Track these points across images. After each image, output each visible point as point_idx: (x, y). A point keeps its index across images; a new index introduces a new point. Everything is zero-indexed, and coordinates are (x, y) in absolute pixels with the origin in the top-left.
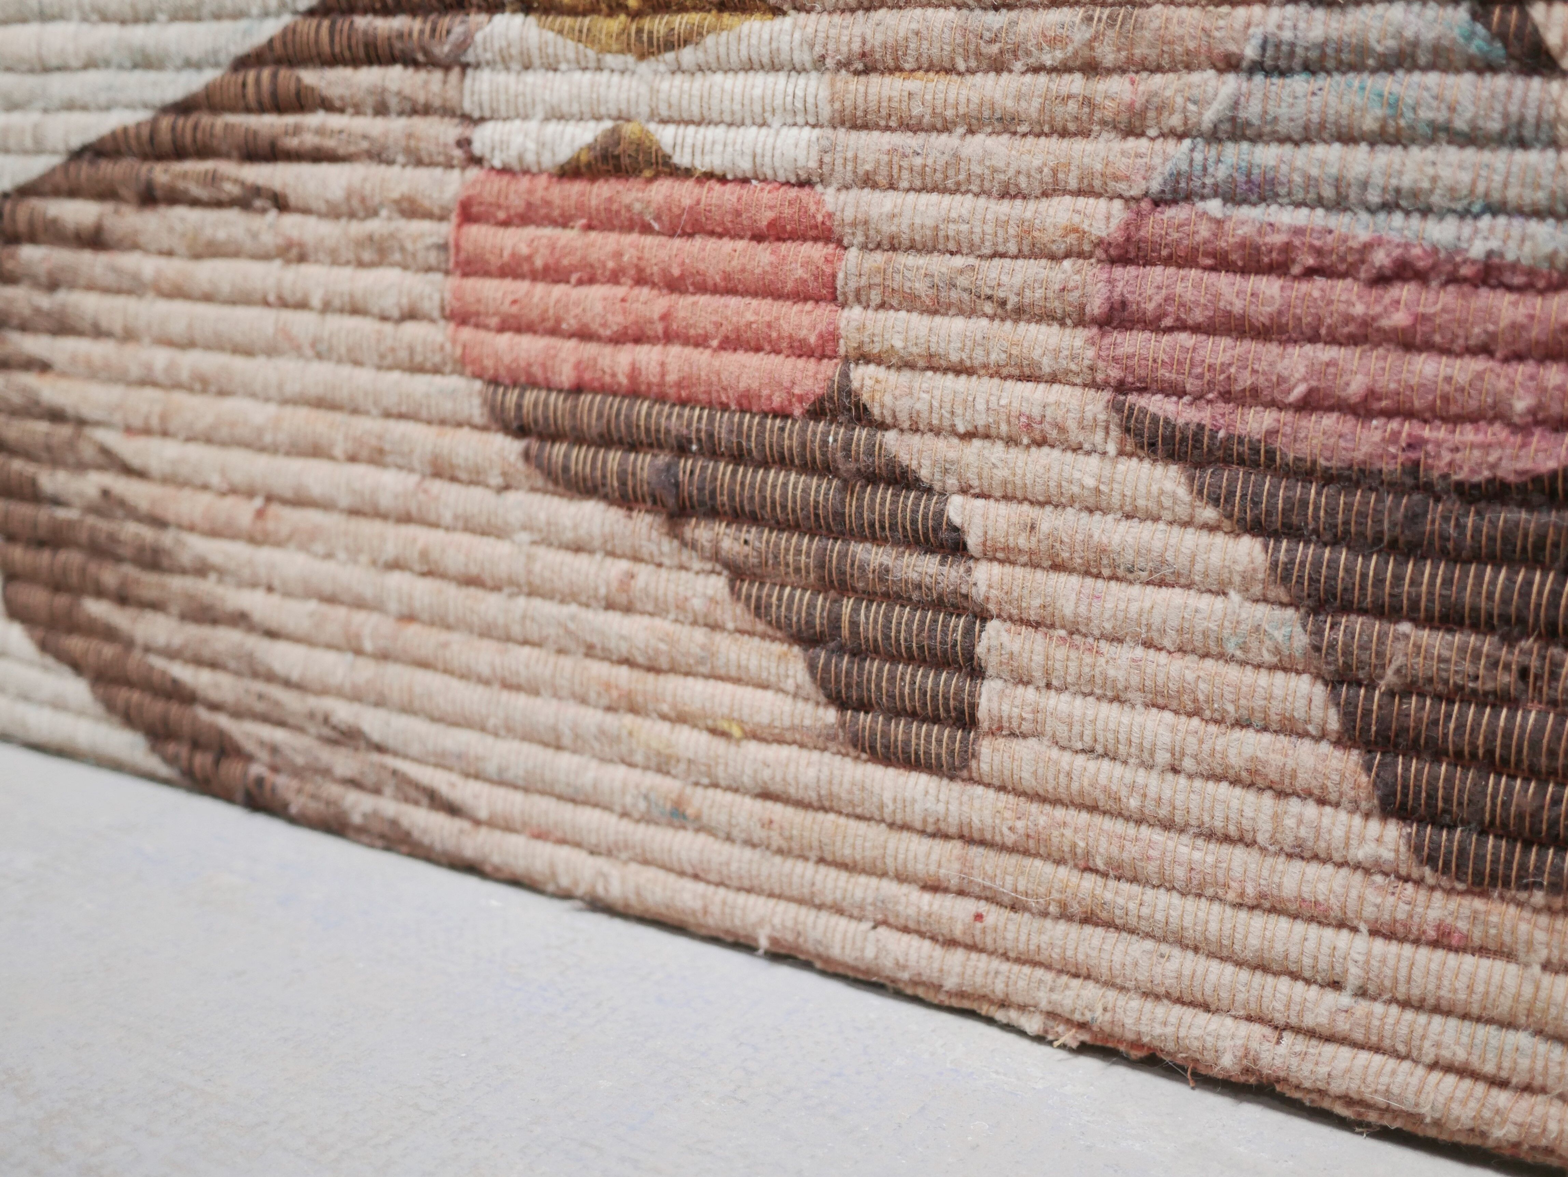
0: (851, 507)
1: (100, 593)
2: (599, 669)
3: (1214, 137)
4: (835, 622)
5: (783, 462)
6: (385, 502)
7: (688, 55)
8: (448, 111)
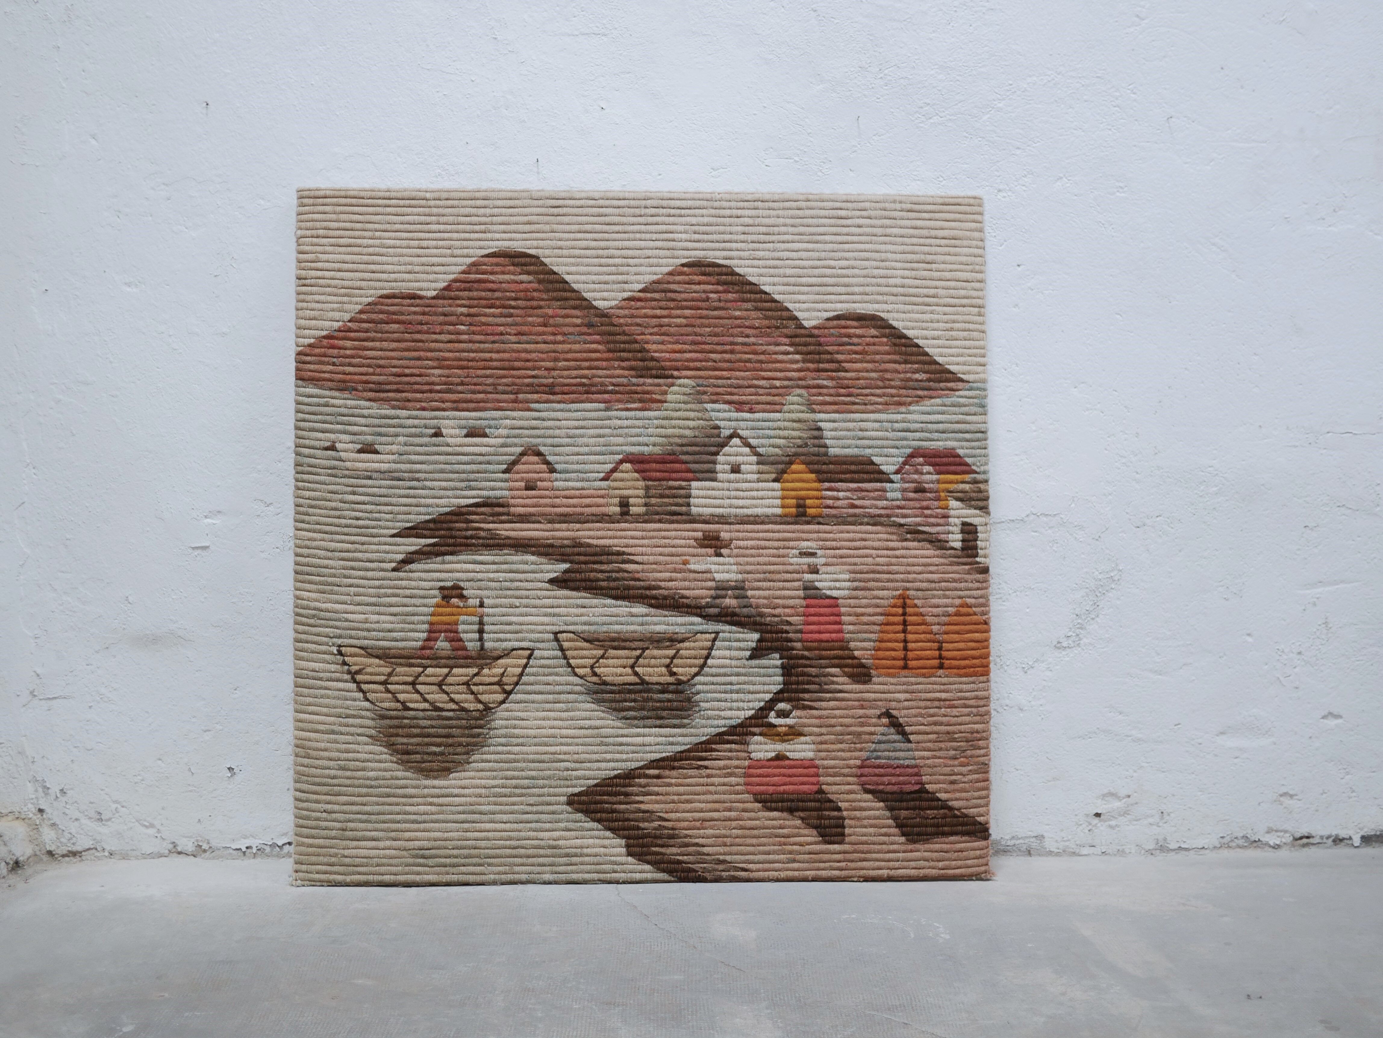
0: (823, 806)
1: (656, 846)
2: (779, 839)
3: (872, 752)
4: (821, 824)
5: (811, 801)
6: (733, 817)
7: (791, 742)
8: (745, 751)
